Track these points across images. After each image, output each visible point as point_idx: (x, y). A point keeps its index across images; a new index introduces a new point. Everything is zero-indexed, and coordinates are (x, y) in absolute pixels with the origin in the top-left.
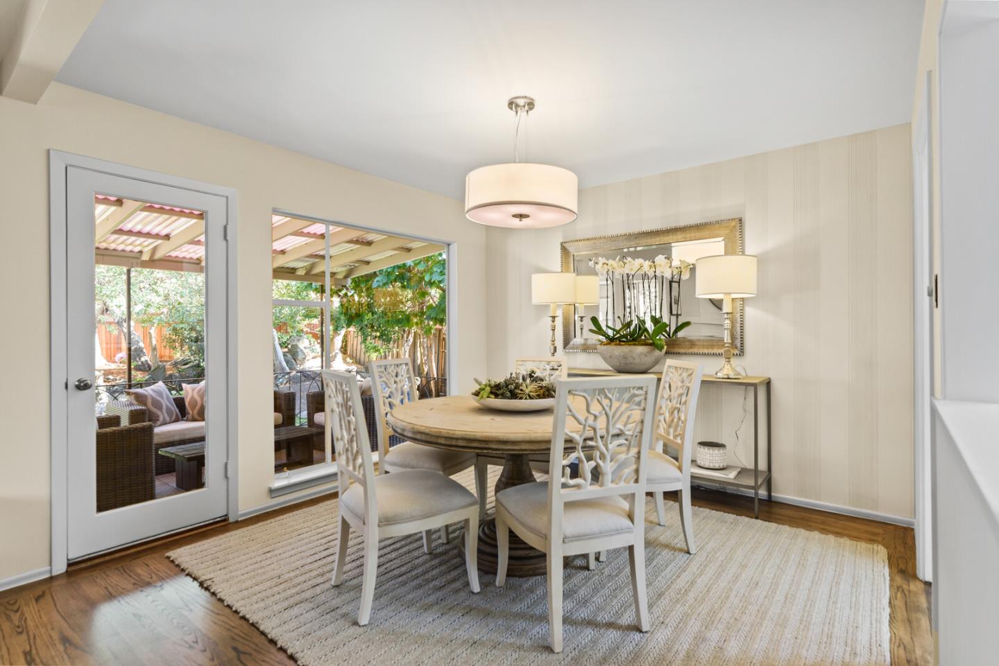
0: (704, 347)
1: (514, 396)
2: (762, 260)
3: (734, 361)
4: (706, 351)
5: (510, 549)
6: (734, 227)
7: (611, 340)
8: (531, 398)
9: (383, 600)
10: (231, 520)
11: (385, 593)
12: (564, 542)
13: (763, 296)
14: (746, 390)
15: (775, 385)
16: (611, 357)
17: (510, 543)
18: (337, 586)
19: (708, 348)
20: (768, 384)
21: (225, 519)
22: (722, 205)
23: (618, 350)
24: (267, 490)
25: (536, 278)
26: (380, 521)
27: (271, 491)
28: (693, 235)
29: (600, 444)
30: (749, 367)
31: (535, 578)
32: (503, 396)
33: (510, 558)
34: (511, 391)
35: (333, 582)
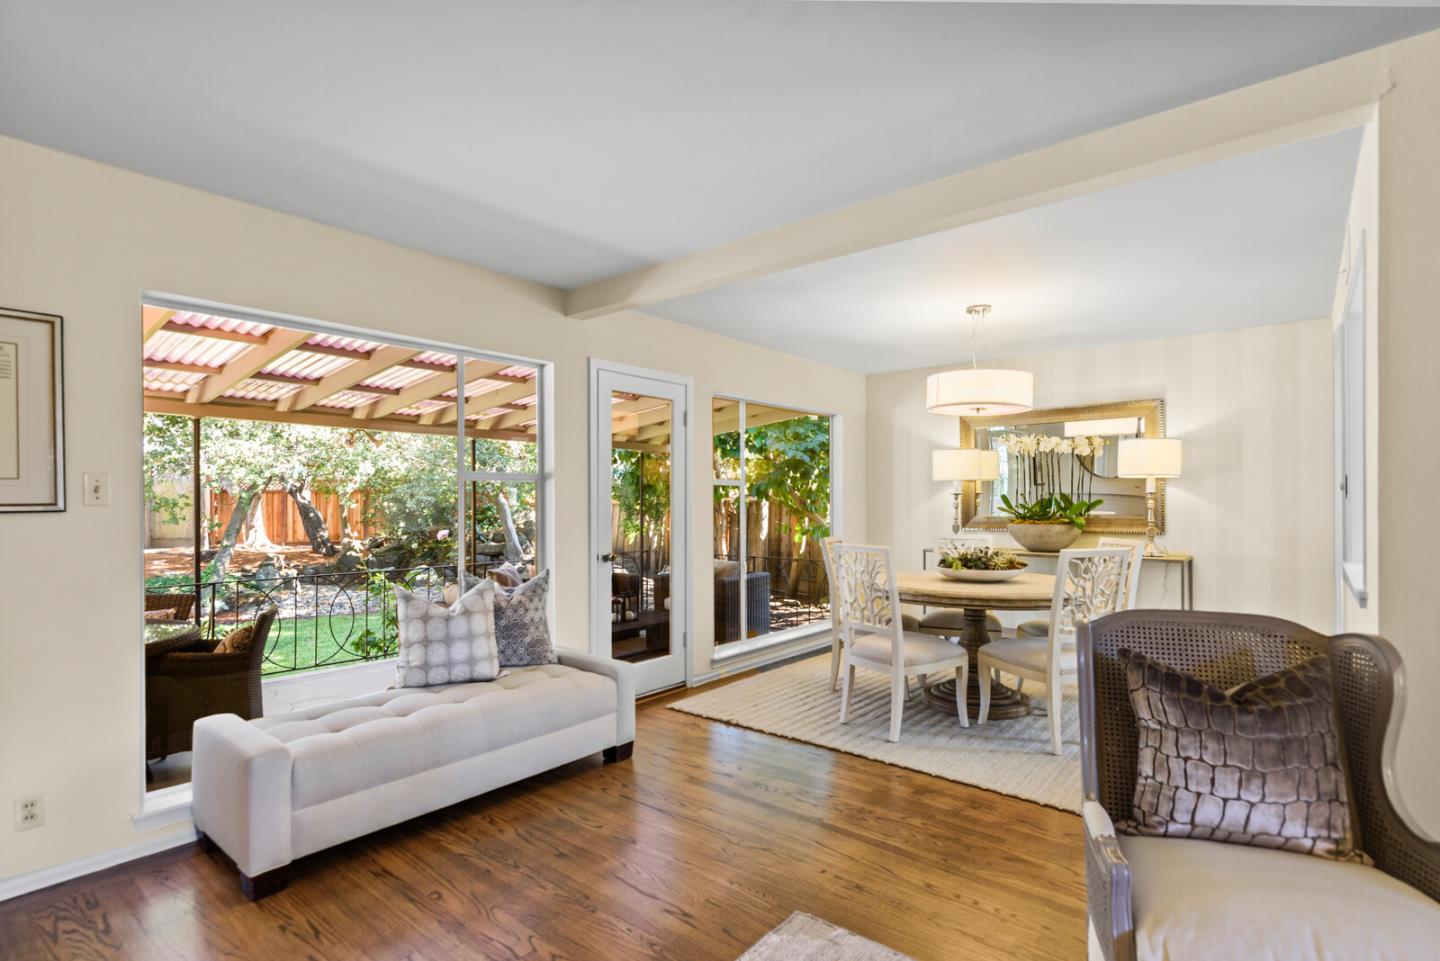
0: (1122, 525)
1: (987, 567)
2: (1186, 441)
3: (1157, 540)
4: (1125, 530)
5: (992, 699)
6: (1156, 407)
7: (1023, 518)
8: (1002, 569)
9: (909, 722)
10: (689, 686)
11: (910, 717)
12: (1061, 674)
13: (1189, 476)
14: (1167, 568)
15: (1195, 563)
16: (1025, 536)
17: (968, 698)
18: (844, 724)
19: (1126, 527)
20: (1190, 563)
21: (683, 685)
22: (1143, 384)
23: (1033, 530)
24: (709, 660)
25: (938, 456)
26: (905, 662)
27: (713, 662)
28: (1111, 414)
29: (1088, 601)
30: (1171, 544)
31: (1007, 721)
32: (977, 567)
33: (991, 706)
34: (984, 563)
35: (842, 720)
